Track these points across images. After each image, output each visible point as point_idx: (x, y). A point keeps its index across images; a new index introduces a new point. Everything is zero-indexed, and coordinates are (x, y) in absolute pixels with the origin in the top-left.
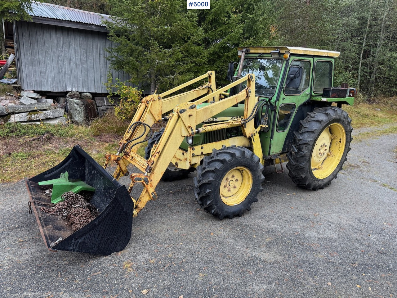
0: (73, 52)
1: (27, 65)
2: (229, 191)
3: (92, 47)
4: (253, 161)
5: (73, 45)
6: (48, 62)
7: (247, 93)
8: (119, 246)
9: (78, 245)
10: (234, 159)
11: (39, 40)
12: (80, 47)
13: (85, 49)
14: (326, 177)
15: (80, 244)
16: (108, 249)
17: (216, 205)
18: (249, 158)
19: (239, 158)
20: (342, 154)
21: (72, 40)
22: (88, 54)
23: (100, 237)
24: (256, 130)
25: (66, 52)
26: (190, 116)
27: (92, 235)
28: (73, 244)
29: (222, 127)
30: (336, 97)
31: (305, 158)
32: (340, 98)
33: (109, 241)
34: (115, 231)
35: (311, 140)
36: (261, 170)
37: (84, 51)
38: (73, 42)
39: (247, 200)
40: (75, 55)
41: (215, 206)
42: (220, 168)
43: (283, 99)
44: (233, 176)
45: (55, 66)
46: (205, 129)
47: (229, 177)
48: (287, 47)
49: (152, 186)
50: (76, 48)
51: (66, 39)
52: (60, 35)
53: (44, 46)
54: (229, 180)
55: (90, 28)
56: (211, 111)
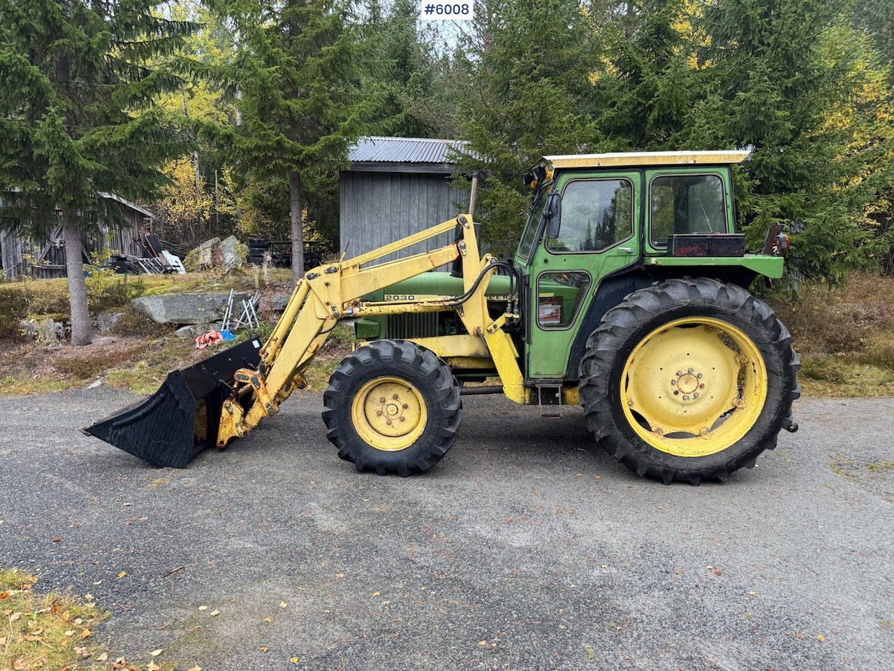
0: (414, 212)
1: (347, 238)
2: (389, 423)
3: (447, 202)
4: (421, 370)
5: (417, 201)
6: (377, 231)
7: (458, 249)
8: (176, 460)
9: (117, 438)
10: (374, 361)
11: (367, 197)
12: (428, 203)
13: (435, 207)
14: (701, 455)
15: (120, 437)
16: (161, 459)
17: (345, 439)
18: (411, 363)
19: (388, 359)
20: (762, 404)
21: (416, 192)
22: (441, 213)
23: (147, 437)
24: (495, 323)
25: (404, 213)
26: (327, 284)
27: (136, 430)
28: (110, 433)
29: (403, 310)
30: (699, 255)
31: (595, 389)
32: (713, 258)
33: (162, 447)
34: (169, 434)
35: (606, 349)
36: (442, 391)
37: (433, 209)
38: (417, 197)
39: (416, 446)
40: (419, 217)
41: (343, 442)
42: (347, 373)
43: (546, 261)
44: (396, 397)
45: (387, 236)
46: (365, 311)
47: (387, 398)
48: (545, 157)
49: (266, 392)
50: (421, 205)
51: (405, 192)
52: (397, 186)
53: (372, 206)
54: (388, 403)
55: (440, 169)
56: (374, 280)
